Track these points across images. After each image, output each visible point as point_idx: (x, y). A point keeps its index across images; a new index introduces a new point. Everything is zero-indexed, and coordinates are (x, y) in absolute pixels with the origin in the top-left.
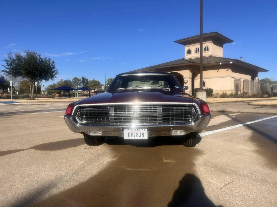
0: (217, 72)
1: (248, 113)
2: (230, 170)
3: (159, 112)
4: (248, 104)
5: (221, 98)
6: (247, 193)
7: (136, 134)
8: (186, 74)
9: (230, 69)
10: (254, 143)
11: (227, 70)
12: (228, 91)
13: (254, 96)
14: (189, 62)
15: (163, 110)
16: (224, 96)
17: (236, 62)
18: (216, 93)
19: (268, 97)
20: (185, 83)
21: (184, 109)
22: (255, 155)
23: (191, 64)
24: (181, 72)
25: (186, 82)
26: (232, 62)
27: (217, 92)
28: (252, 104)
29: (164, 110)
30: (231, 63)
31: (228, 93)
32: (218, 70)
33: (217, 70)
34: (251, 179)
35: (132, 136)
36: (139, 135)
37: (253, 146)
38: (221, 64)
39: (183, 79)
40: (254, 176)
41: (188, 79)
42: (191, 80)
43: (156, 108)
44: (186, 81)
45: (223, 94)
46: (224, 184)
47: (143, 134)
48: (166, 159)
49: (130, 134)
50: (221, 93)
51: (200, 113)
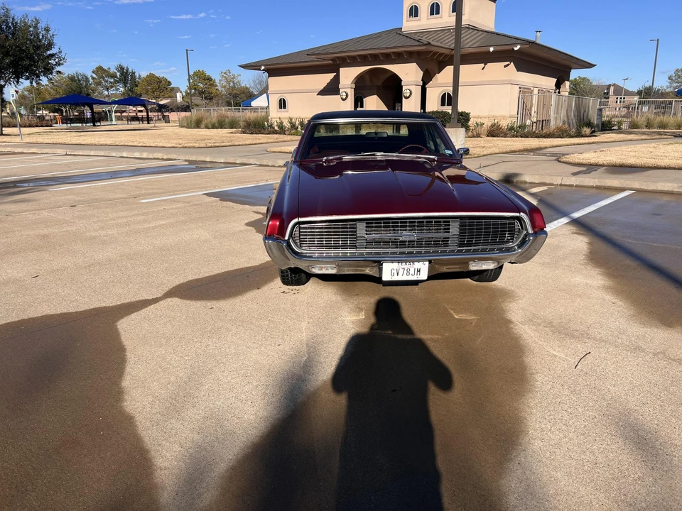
0: (483, 69)
1: (561, 185)
2: (577, 331)
4: (558, 159)
5: (488, 136)
6: (618, 372)
7: (406, 270)
8: (409, 74)
9: (512, 63)
10: (598, 271)
11: (505, 66)
12: (504, 118)
13: (561, 133)
14: (418, 43)
15: (460, 226)
16: (495, 132)
17: (528, 46)
18: (477, 123)
19: (592, 134)
20: (407, 98)
21: (501, 224)
22: (609, 297)
23: (424, 48)
24: (395, 68)
25: (408, 95)
26: (519, 47)
27: (479, 121)
28: (568, 160)
29: (462, 227)
30: (516, 49)
31: (504, 124)
32: (485, 65)
33: (483, 65)
34: (616, 346)
35: (398, 275)
36: (412, 271)
37: (600, 277)
38: (492, 49)
39: (401, 87)
40: (619, 340)
41: (413, 88)
42: (419, 88)
43: (449, 222)
44: (408, 91)
45: (493, 125)
46: (577, 359)
47: (419, 271)
48: (457, 313)
49: (395, 271)
50: (488, 123)
51: (530, 231)
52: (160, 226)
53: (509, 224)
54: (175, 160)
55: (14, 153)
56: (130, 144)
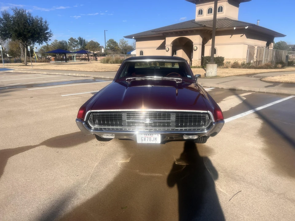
0: (231, 37)
1: (259, 92)
2: (238, 176)
3: (173, 118)
4: (261, 79)
5: (232, 68)
6: (254, 206)
7: (149, 138)
8: (196, 40)
9: (244, 35)
10: (263, 139)
11: (241, 36)
12: (240, 59)
13: (267, 67)
14: (200, 26)
16: (235, 66)
17: (252, 27)
18: (227, 62)
19: (283, 67)
20: (195, 50)
21: (198, 116)
22: (263, 156)
23: (203, 28)
24: (190, 37)
25: (196, 49)
26: (247, 27)
27: (228, 61)
28: (265, 80)
29: (177, 117)
30: (246, 28)
31: (240, 62)
32: (232, 35)
33: (230, 36)
34: (258, 188)
35: (145, 140)
36: (152, 139)
37: (262, 143)
38: (235, 28)
39: (192, 46)
40: (260, 184)
41: (198, 46)
42: (201, 46)
43: (170, 114)
44: (196, 47)
45: (235, 63)
47: (156, 139)
49: (144, 139)
50: (232, 62)
51: (213, 121)
52: (62, 108)
53: (203, 116)
54: (89, 77)
55: (27, 73)
56: (74, 70)
